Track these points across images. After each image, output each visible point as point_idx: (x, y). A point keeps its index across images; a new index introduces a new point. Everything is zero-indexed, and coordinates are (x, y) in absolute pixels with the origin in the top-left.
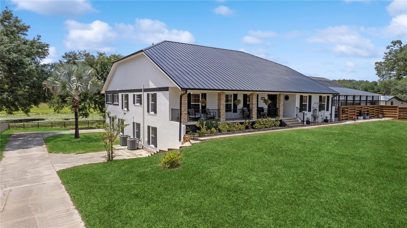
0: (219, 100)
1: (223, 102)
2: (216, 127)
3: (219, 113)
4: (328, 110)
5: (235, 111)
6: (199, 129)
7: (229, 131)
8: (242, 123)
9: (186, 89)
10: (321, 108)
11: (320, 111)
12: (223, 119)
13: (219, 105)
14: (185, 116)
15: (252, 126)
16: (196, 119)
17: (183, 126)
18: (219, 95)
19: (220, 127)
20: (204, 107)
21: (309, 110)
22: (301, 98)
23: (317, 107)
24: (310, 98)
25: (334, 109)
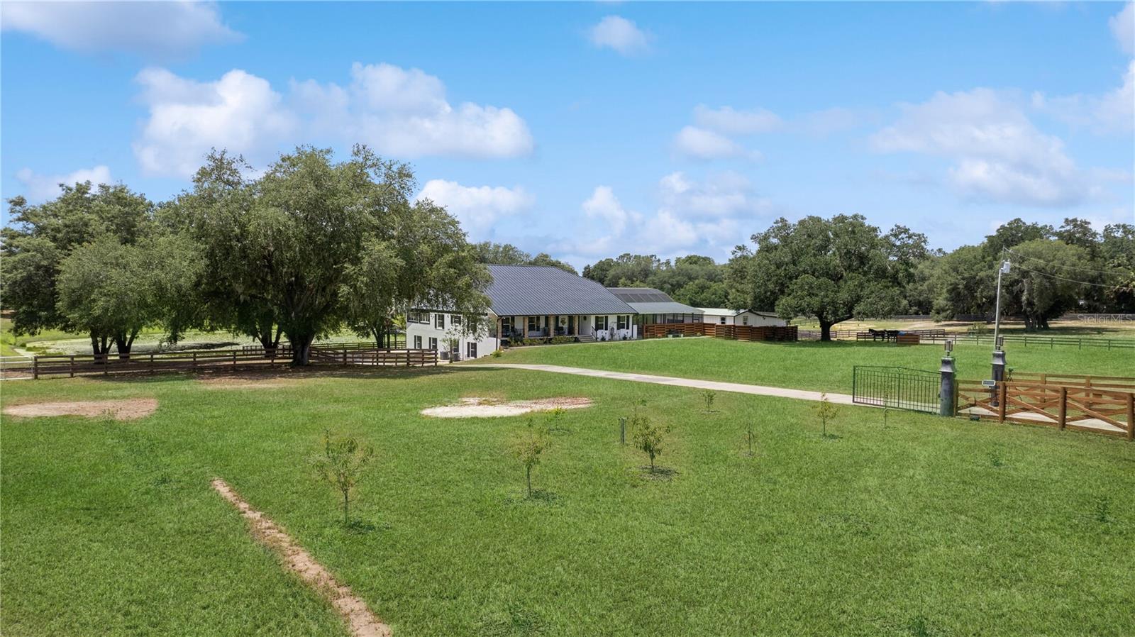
0: (524, 322)
1: (527, 324)
2: (521, 341)
3: (524, 331)
4: (628, 328)
5: (538, 330)
6: (509, 342)
7: (530, 344)
8: (541, 339)
9: (501, 316)
10: (620, 326)
11: (618, 329)
12: (526, 336)
13: (524, 326)
14: (500, 334)
15: (549, 342)
16: (507, 336)
17: (499, 340)
18: (524, 319)
19: (524, 341)
20: (513, 328)
21: (606, 329)
22: (597, 318)
23: (615, 327)
24: (607, 317)
25: (635, 327)
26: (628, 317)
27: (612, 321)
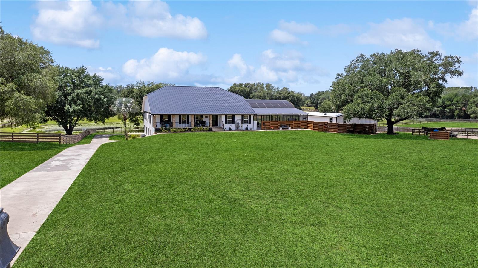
4: (250, 123)
10: (244, 122)
12: (174, 126)
17: (154, 129)
21: (233, 123)
22: (226, 117)
23: (240, 122)
24: (234, 117)
25: (255, 123)
26: (250, 117)
27: (238, 119)
